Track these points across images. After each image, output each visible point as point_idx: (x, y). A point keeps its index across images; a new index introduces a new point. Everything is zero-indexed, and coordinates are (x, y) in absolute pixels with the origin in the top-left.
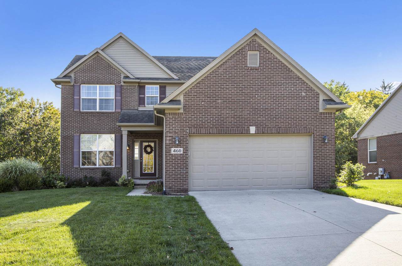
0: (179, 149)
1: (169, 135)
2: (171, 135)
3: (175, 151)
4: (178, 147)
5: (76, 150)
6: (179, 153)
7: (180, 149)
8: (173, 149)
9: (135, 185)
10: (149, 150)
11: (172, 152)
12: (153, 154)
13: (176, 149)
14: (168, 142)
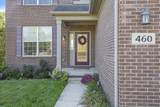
0: (147, 34)
1: (127, 6)
2: (130, 6)
3: (138, 39)
4: (145, 32)
5: (18, 41)
6: (147, 43)
7: (150, 34)
8: (134, 36)
9: (69, 77)
10: (83, 41)
11: (134, 42)
12: (86, 45)
13: (141, 35)
14: (124, 21)
